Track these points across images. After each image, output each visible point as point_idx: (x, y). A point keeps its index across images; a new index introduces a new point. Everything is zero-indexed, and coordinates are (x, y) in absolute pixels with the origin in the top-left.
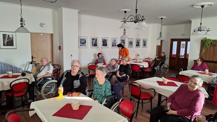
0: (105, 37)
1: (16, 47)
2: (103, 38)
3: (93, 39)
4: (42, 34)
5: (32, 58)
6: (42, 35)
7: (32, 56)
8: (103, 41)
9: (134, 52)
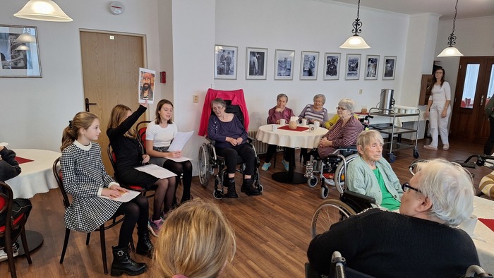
1: (41, 72)
3: (253, 54)
4: (112, 35)
5: (87, 105)
6: (112, 38)
7: (87, 100)
9: (361, 92)
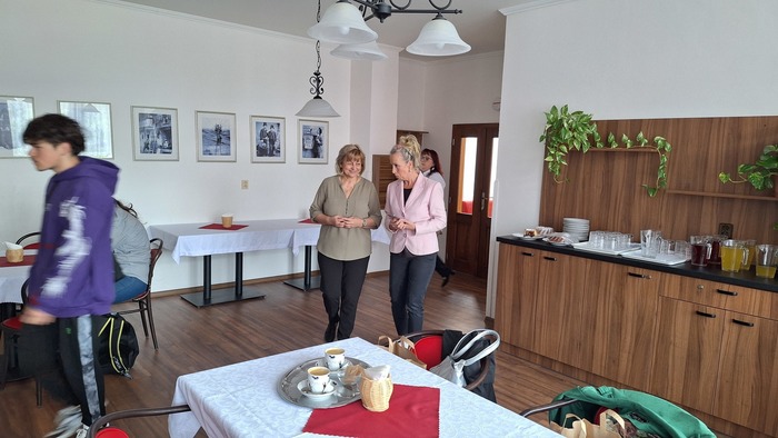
9: (245, 185)
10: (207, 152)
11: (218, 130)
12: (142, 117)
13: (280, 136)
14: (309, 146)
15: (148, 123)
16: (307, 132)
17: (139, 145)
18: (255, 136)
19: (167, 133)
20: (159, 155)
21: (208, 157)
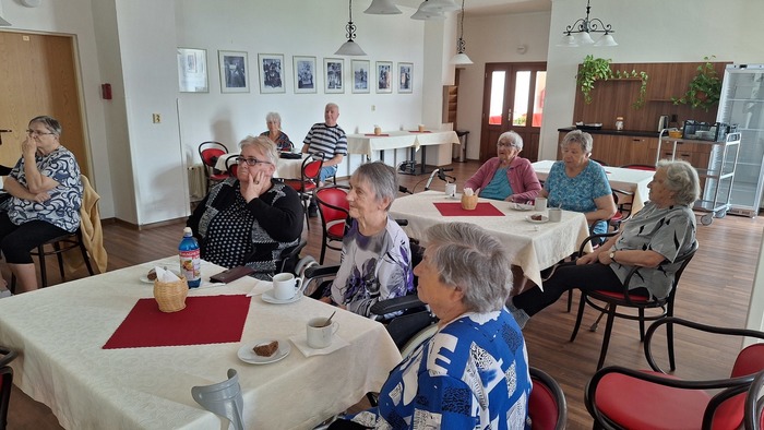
0: (271, 52)
2: (266, 57)
4: (26, 34)
8: (266, 67)
9: (373, 108)
10: (357, 87)
11: (362, 72)
12: (329, 64)
13: (390, 74)
14: (403, 81)
15: (331, 70)
16: (403, 70)
17: (327, 84)
18: (378, 76)
19: (339, 74)
20: (336, 90)
21: (358, 91)
